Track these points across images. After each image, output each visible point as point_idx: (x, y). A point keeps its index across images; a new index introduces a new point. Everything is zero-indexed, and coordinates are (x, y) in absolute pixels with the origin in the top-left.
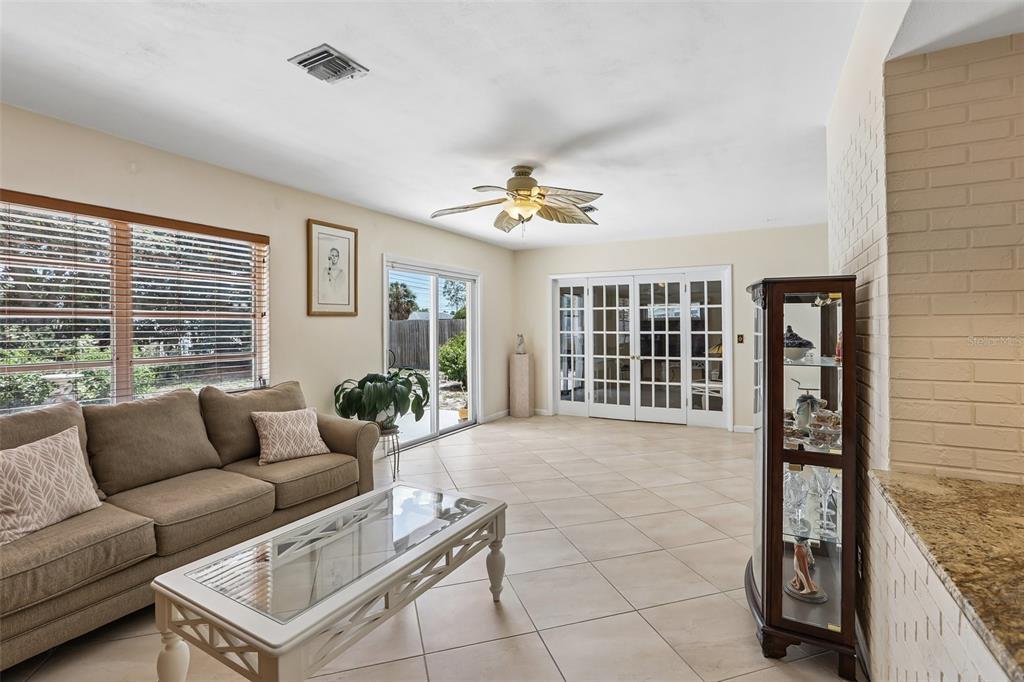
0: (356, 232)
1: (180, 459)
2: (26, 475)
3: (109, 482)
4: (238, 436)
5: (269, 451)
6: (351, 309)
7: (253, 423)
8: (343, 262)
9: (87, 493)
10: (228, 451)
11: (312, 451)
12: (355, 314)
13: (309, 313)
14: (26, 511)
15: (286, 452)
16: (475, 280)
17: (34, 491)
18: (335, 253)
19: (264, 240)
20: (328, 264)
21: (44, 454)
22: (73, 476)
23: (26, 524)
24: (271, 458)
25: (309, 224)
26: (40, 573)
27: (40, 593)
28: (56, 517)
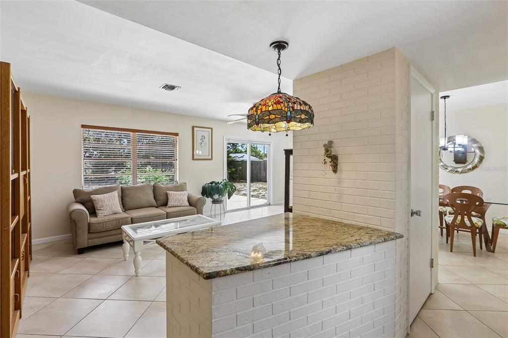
0: (212, 129)
1: (144, 203)
2: (105, 201)
3: (125, 207)
4: (162, 198)
5: (170, 204)
6: (210, 157)
7: (167, 195)
8: (206, 141)
9: (119, 208)
10: (159, 203)
11: (183, 205)
12: (212, 159)
13: (193, 159)
14: (104, 210)
15: (175, 204)
16: (270, 145)
17: (106, 205)
18: (203, 137)
19: (177, 134)
20: (200, 141)
21: (109, 197)
22: (115, 203)
23: (104, 213)
24: (170, 206)
25: (193, 127)
26: (104, 223)
27: (104, 229)
28: (111, 213)
